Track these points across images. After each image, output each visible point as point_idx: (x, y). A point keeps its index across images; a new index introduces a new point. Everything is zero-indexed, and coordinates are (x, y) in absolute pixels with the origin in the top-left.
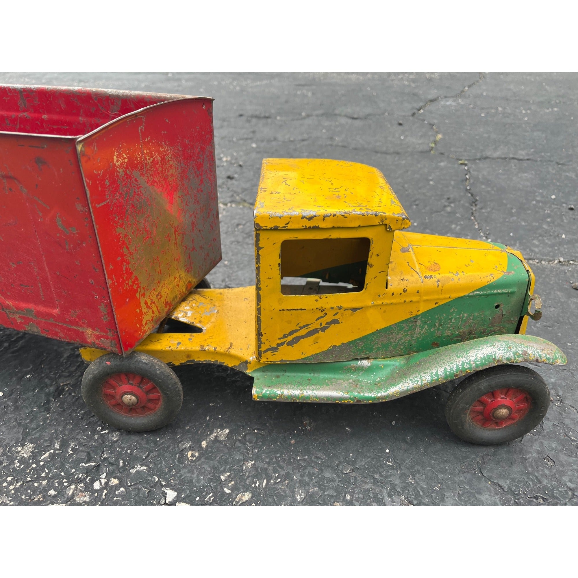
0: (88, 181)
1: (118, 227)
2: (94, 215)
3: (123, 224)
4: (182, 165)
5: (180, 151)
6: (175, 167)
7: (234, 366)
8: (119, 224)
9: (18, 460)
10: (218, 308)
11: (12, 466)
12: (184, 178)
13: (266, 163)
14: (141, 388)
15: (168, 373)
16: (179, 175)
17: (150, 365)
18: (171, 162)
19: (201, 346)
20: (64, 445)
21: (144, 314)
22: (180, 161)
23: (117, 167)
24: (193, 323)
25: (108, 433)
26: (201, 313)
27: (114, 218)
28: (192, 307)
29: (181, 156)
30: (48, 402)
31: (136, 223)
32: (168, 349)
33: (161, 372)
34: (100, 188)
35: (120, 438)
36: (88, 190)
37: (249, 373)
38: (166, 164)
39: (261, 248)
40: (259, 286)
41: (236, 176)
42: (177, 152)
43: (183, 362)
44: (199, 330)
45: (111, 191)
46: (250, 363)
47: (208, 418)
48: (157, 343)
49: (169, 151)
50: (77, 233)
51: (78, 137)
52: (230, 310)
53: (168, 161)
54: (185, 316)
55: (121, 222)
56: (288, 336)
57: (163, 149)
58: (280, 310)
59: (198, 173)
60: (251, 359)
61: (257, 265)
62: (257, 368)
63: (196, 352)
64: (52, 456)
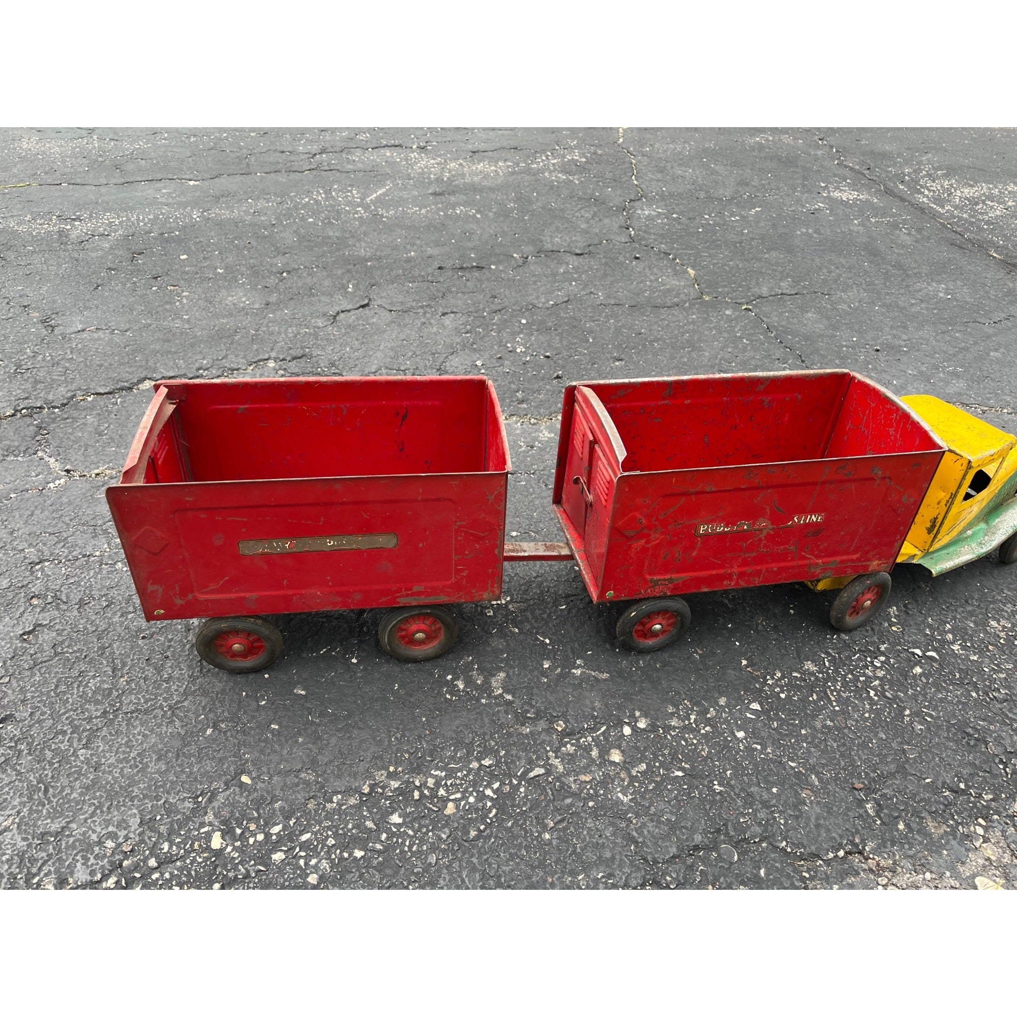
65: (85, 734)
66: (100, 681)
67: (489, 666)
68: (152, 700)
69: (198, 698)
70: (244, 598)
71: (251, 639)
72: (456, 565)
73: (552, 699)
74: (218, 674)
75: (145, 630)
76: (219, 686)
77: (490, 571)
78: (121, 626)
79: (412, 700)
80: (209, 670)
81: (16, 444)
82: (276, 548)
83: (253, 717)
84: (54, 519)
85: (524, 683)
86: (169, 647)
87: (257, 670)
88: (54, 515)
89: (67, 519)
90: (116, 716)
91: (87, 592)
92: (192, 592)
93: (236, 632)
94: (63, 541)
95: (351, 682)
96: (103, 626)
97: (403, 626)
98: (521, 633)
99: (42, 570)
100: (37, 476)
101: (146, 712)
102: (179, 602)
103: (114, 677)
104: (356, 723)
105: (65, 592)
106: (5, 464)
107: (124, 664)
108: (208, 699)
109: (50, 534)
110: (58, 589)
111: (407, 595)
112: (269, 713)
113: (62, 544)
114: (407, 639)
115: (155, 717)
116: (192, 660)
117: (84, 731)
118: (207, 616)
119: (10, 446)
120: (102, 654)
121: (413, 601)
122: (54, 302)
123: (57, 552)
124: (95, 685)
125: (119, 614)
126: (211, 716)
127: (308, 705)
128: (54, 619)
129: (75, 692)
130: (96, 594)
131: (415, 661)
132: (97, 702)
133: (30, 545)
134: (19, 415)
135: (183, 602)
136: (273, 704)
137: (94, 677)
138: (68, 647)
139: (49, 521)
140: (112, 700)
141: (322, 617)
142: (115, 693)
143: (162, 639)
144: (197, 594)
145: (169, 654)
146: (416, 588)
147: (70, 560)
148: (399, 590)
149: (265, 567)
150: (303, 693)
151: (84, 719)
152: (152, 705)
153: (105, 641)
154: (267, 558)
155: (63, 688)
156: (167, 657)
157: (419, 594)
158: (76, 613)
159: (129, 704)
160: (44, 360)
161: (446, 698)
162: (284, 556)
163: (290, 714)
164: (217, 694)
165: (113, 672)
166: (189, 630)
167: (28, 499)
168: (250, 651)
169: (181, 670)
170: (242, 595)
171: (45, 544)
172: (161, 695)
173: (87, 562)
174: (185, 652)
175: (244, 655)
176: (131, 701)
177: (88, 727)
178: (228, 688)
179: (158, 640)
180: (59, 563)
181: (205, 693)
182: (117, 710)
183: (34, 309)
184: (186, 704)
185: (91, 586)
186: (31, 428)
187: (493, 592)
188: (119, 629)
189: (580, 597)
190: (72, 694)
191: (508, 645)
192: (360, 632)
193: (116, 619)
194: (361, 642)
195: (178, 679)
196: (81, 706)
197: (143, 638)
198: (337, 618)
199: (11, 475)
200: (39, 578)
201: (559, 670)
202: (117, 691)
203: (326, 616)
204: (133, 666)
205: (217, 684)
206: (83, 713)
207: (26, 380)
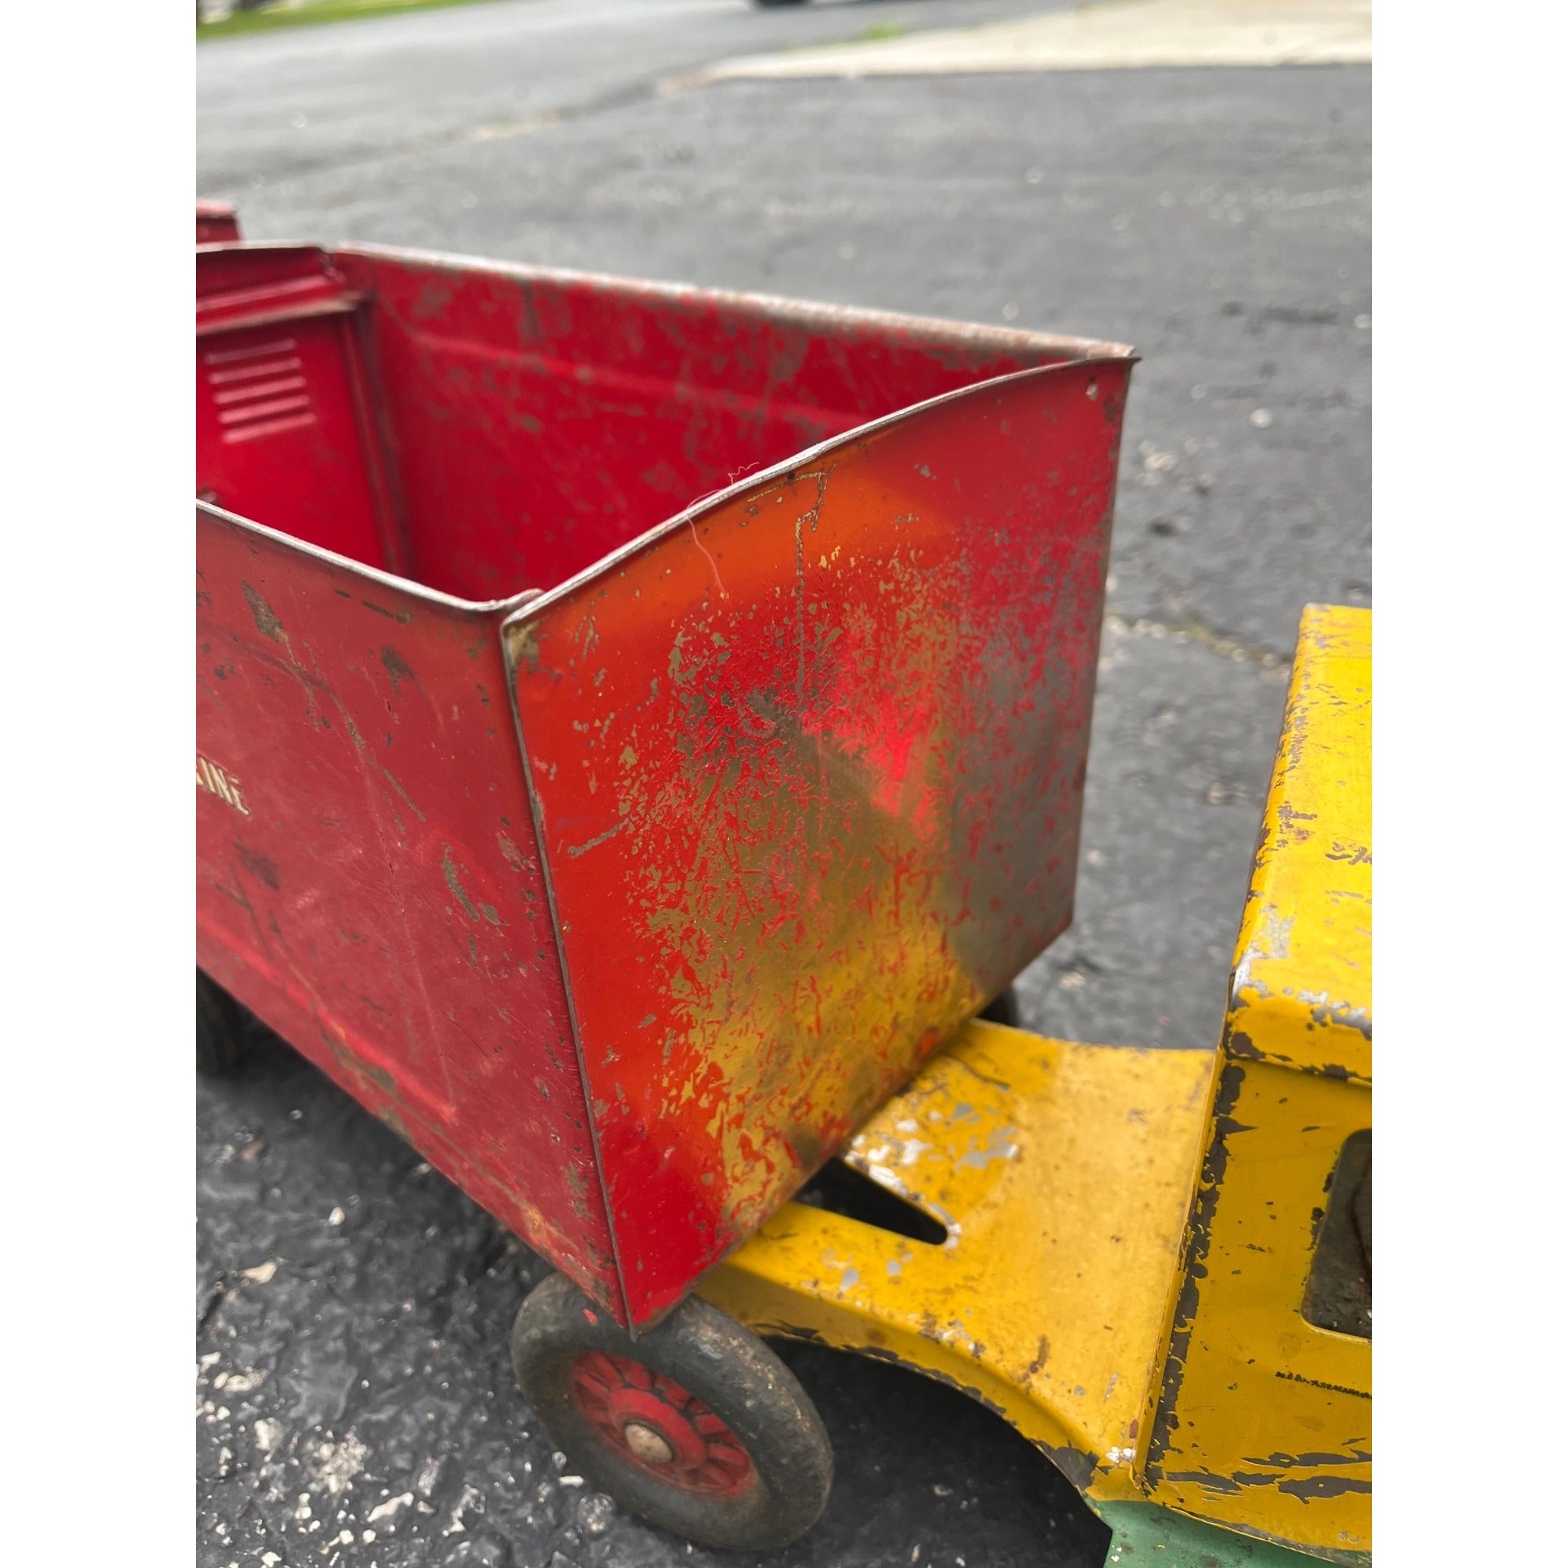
0: (543, 766)
1: (659, 908)
2: (553, 889)
3: (680, 894)
4: (965, 629)
5: (962, 579)
6: (933, 645)
7: (1041, 1443)
8: (662, 898)
9: (312, 1494)
10: (1024, 1137)
11: (287, 1512)
12: (965, 675)
13: (1321, 642)
14: (690, 1417)
15: (786, 1410)
16: (948, 668)
17: (726, 1369)
18: (917, 629)
19: (927, 1315)
20: (447, 1489)
21: (730, 1182)
22: (958, 618)
23: (680, 690)
24: (916, 1197)
25: (581, 1489)
26: (953, 1152)
27: (649, 878)
28: (924, 1126)
29: (965, 596)
30: (450, 1286)
31: (737, 881)
32: (807, 1287)
33: (760, 1405)
34: (593, 785)
35: (610, 1527)
36: (538, 798)
37: (1095, 1503)
38: (894, 639)
39: (1236, 1128)
40: (1198, 1260)
41: (1183, 524)
42: (950, 587)
43: (856, 1345)
44: (931, 1232)
45: (642, 784)
46: (1105, 1470)
47: (916, 1554)
48: (775, 1247)
49: (918, 588)
50: (503, 929)
51: (514, 599)
52: (1066, 1158)
53: (908, 626)
54: (893, 1162)
55: (672, 887)
56: (1293, 1462)
57: (891, 586)
58: (1279, 1374)
59: (1026, 644)
60: (1113, 1455)
61: (1207, 1186)
62: (1130, 1499)
63: (904, 1333)
64: (406, 1516)
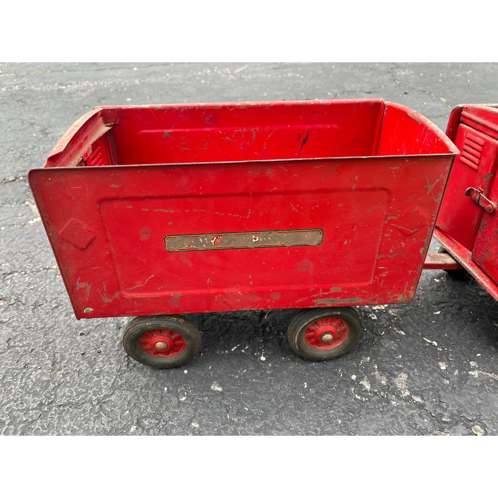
65: (21, 426)
66: (40, 374)
67: (388, 366)
68: (83, 393)
69: (124, 392)
70: (169, 297)
71: (173, 337)
72: (377, 265)
73: (461, 402)
74: (143, 369)
75: (83, 328)
76: (143, 380)
77: (410, 272)
78: (64, 324)
79: (324, 399)
80: (135, 365)
81: (12, 197)
82: (201, 244)
83: (174, 414)
84: (28, 243)
85: (428, 384)
86: (102, 343)
87: (177, 366)
88: (29, 241)
89: (37, 244)
90: (50, 409)
91: (42, 296)
92: (119, 290)
93: (159, 331)
94: (31, 258)
95: (263, 379)
96: (51, 324)
97: (312, 328)
98: (408, 335)
99: (11, 278)
100: (22, 216)
101: (77, 405)
102: (107, 300)
103: (53, 370)
104: (274, 423)
105: (25, 295)
106: (2, 209)
107: (63, 358)
108: (133, 394)
109: (23, 253)
110: (20, 292)
111: (324, 296)
112: (190, 409)
113: (30, 260)
114: (313, 340)
115: (84, 411)
116: (120, 355)
117: (20, 422)
118: (133, 314)
119: (8, 198)
120: (46, 348)
121: (328, 302)
122: (50, 121)
123: (25, 265)
124: (36, 377)
125: (64, 314)
126: (136, 411)
127: (225, 402)
128: (13, 317)
129: (19, 383)
130: (49, 299)
131: (319, 360)
132: (36, 394)
133: (7, 261)
134: (17, 180)
135: (110, 300)
136: (192, 400)
137: (36, 369)
138: (20, 341)
139: (24, 245)
140: (48, 392)
141: (230, 318)
142: (52, 386)
143: (97, 335)
144: (123, 292)
145: (101, 349)
146: (333, 290)
147: (33, 272)
148: (316, 291)
149: (190, 265)
150: (220, 389)
151: (22, 411)
152: (83, 399)
153: (50, 337)
154: (193, 254)
155: (9, 379)
156: (99, 352)
157: (335, 295)
158: (30, 313)
159: (62, 397)
160: (39, 150)
161: (356, 399)
162: (208, 253)
163: (208, 411)
164: (141, 389)
165: (52, 366)
166: (119, 328)
167: (12, 231)
168: (172, 348)
169: (111, 364)
170: (167, 293)
171: (17, 260)
172: (92, 388)
173: (46, 273)
174: (115, 348)
175: (166, 352)
176: (65, 394)
177: (24, 419)
178: (151, 383)
179: (93, 337)
180: (25, 274)
181: (131, 388)
182: (51, 402)
183: (37, 125)
184: (113, 398)
185: (46, 291)
186: (24, 188)
187: (408, 294)
188: (63, 327)
189: (450, 304)
190: (15, 385)
191: (400, 347)
192: (263, 331)
193: (62, 318)
194: (266, 341)
195: (108, 372)
196: (21, 398)
197: (82, 334)
198: (243, 320)
199: (5, 216)
200: (8, 285)
201: (456, 372)
202: (54, 383)
203: (233, 318)
204: (70, 359)
205: (142, 378)
206: (22, 403)
207: (25, 161)
